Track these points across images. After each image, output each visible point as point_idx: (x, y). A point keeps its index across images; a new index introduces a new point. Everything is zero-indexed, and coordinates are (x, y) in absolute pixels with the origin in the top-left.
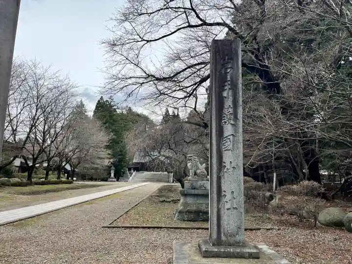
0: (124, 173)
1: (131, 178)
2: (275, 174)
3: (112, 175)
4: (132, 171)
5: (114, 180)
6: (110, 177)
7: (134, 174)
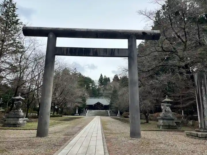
0: (82, 111)
1: (87, 114)
2: (183, 111)
3: (77, 112)
4: (87, 110)
5: (78, 115)
6: (76, 113)
7: (88, 111)
